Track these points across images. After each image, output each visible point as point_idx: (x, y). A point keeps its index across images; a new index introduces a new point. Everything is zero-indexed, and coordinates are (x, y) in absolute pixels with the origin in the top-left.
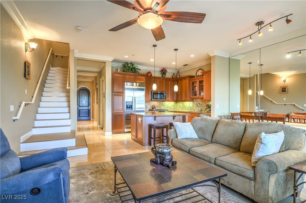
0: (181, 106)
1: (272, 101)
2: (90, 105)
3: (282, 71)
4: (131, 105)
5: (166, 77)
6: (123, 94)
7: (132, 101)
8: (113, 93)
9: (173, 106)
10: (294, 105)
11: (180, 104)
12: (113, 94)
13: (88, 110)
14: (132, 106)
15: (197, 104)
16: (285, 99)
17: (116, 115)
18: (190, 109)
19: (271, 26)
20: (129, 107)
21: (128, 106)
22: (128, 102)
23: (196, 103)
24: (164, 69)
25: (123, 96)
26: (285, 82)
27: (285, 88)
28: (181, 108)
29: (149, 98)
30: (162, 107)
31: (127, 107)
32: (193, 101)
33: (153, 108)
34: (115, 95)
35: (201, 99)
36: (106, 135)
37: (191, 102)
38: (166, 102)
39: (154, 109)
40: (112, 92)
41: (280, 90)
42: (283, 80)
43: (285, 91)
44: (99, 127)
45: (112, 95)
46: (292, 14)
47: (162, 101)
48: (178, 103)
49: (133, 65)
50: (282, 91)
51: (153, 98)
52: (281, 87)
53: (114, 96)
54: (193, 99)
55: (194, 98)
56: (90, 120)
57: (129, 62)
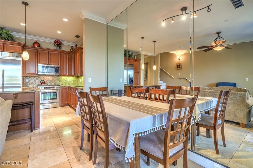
1: (171, 76)
3: (177, 50)
9: (74, 81)
10: (186, 79)
16: (180, 74)
19: (195, 13)
26: (179, 60)
27: (180, 65)
41: (176, 66)
42: (178, 58)
43: (180, 67)
46: (212, 4)
50: (178, 68)
52: (177, 64)
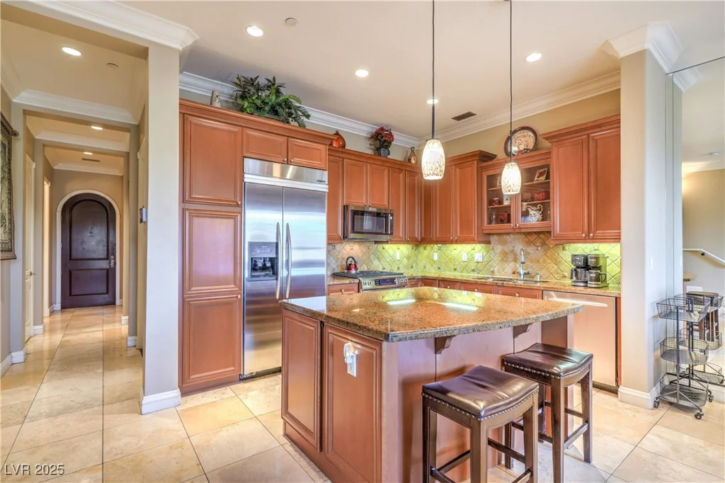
0: (436, 257)
2: (114, 254)
4: (271, 260)
5: (389, 157)
6: (237, 209)
7: (275, 241)
8: (189, 202)
9: (408, 258)
11: (433, 253)
12: (188, 206)
13: (107, 270)
14: (274, 261)
15: (505, 254)
17: (201, 306)
18: (473, 271)
20: (264, 268)
21: (260, 265)
22: (260, 245)
23: (499, 248)
24: (382, 129)
25: (235, 218)
28: (436, 266)
29: (337, 231)
30: (376, 262)
31: (254, 268)
32: (489, 242)
33: (349, 268)
34: (200, 214)
35: (524, 233)
36: (144, 410)
37: (478, 247)
38: (386, 246)
39: (353, 272)
40: (183, 200)
44: (130, 343)
45: (183, 211)
47: (376, 242)
48: (421, 248)
49: (278, 92)
51: (353, 232)
53: (196, 220)
54: (489, 234)
55: (491, 232)
56: (113, 303)
57: (262, 81)
